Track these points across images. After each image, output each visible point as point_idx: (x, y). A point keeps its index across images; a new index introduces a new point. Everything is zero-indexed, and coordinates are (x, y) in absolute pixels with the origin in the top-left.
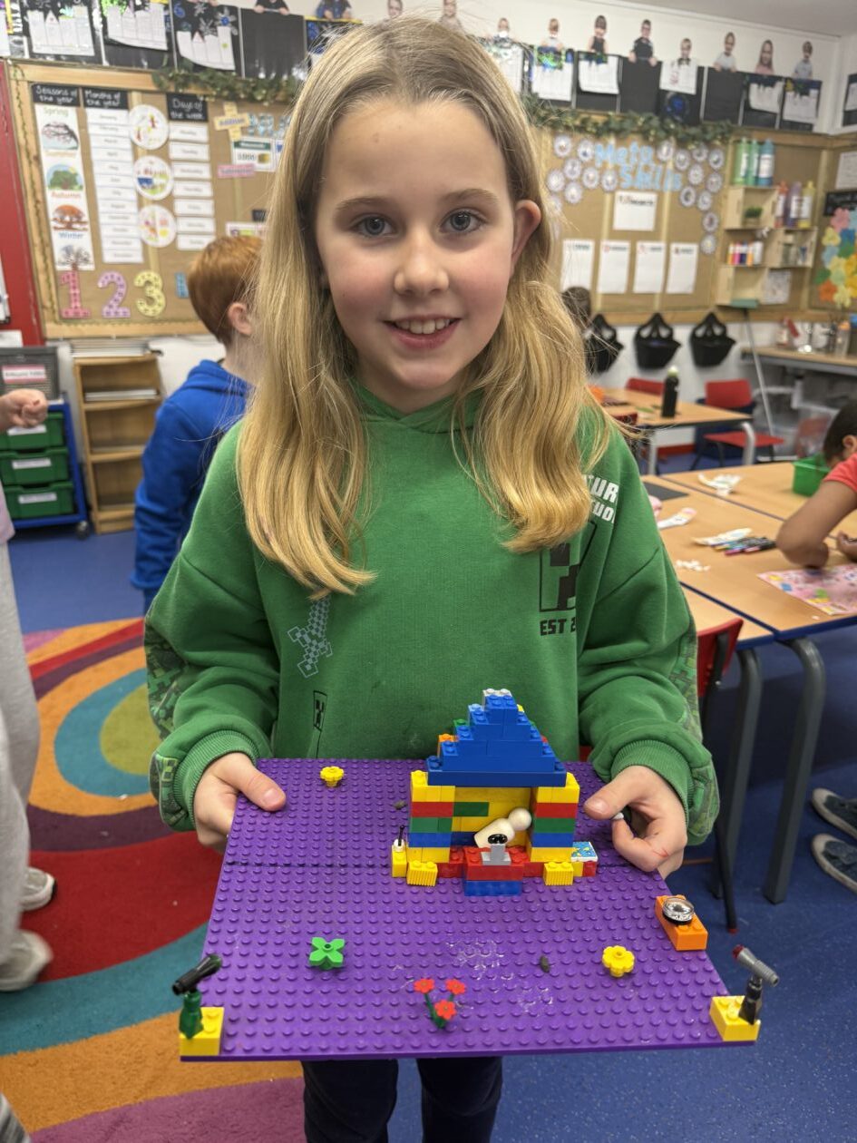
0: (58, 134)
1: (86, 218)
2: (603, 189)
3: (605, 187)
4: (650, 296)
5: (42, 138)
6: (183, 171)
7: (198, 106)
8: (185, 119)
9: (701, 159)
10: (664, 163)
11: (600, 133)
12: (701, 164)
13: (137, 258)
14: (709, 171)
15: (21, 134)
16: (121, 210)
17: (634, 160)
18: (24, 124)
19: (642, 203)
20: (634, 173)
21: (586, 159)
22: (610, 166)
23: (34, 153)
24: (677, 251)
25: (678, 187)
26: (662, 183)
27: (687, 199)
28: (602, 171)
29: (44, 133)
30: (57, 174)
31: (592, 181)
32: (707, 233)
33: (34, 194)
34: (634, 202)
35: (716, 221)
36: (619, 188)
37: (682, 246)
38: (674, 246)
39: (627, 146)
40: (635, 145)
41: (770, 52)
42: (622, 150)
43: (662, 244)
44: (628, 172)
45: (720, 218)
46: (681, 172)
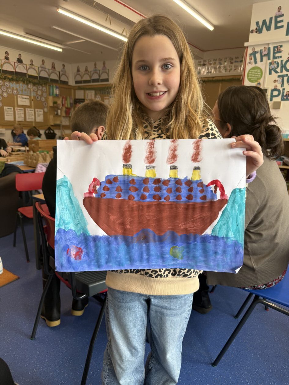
2: (14, 94)
3: (14, 93)
4: (32, 122)
10: (30, 89)
11: (11, 80)
12: (41, 90)
14: (43, 92)
17: (21, 88)
19: (26, 98)
20: (22, 91)
21: (7, 86)
22: (15, 88)
24: (37, 111)
25: (35, 95)
26: (30, 94)
27: (38, 98)
28: (13, 89)
31: (10, 92)
32: (45, 107)
34: (23, 98)
35: (47, 104)
36: (18, 94)
37: (38, 110)
38: (36, 110)
39: (19, 84)
40: (21, 84)
41: (54, 65)
42: (18, 85)
43: (33, 109)
44: (20, 90)
45: (48, 103)
46: (35, 91)
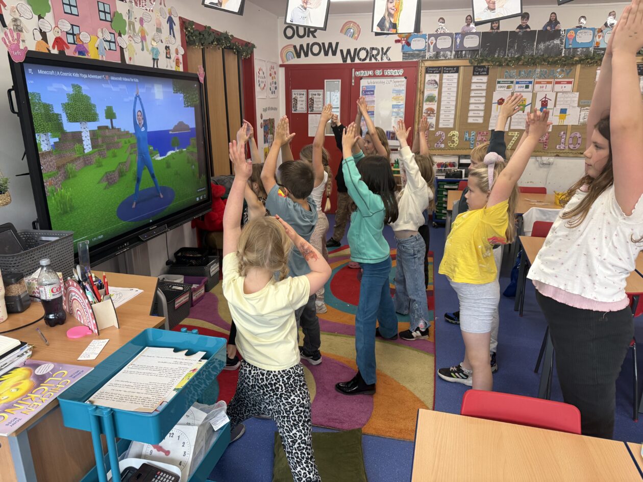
0: (432, 83)
1: (435, 112)
5: (426, 85)
6: (475, 93)
7: (486, 69)
8: (479, 75)
13: (451, 126)
15: (419, 84)
16: (449, 109)
18: (421, 81)
23: (422, 90)
29: (427, 83)
30: (428, 97)
33: (419, 104)
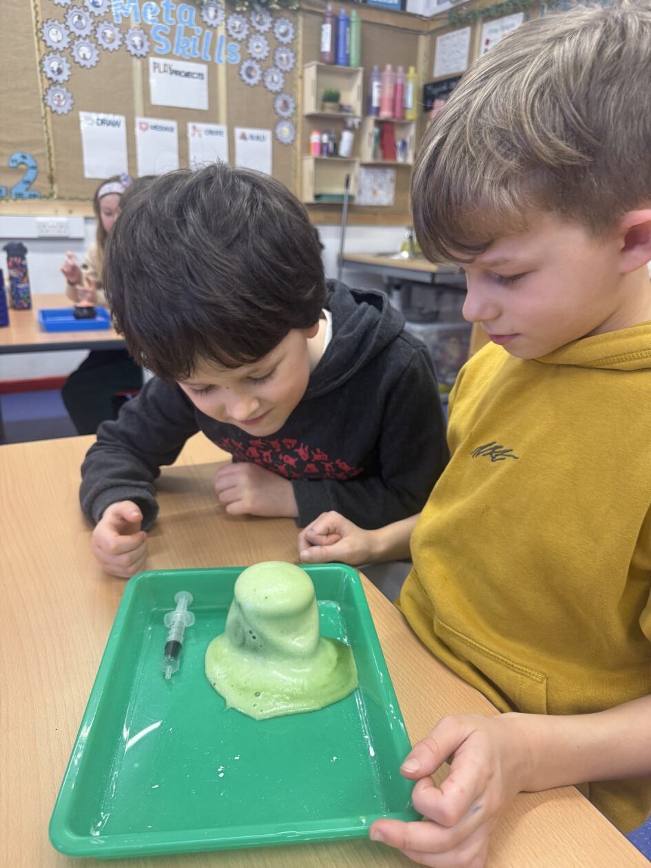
2: (128, 51)
3: (130, 48)
9: (264, 28)
10: (212, 27)
12: (265, 34)
14: (275, 44)
17: (169, 19)
19: (187, 75)
20: (171, 36)
21: (97, 11)
22: (134, 24)
24: (243, 137)
25: (237, 59)
26: (212, 52)
27: (250, 76)
28: (124, 28)
31: (112, 41)
32: (282, 119)
34: (177, 73)
35: (292, 105)
36: (151, 53)
37: (248, 132)
38: (238, 131)
40: (167, 2)
43: (223, 127)
44: (163, 34)
45: (295, 101)
46: (236, 40)
